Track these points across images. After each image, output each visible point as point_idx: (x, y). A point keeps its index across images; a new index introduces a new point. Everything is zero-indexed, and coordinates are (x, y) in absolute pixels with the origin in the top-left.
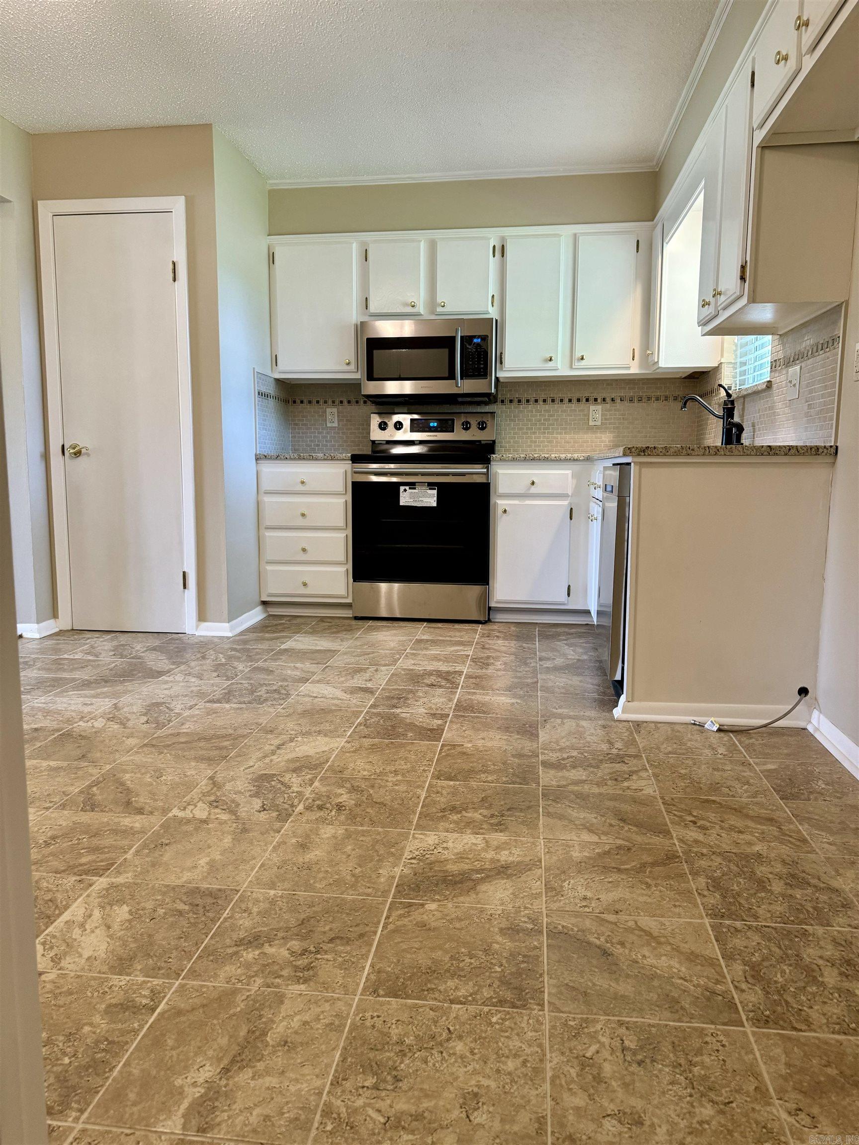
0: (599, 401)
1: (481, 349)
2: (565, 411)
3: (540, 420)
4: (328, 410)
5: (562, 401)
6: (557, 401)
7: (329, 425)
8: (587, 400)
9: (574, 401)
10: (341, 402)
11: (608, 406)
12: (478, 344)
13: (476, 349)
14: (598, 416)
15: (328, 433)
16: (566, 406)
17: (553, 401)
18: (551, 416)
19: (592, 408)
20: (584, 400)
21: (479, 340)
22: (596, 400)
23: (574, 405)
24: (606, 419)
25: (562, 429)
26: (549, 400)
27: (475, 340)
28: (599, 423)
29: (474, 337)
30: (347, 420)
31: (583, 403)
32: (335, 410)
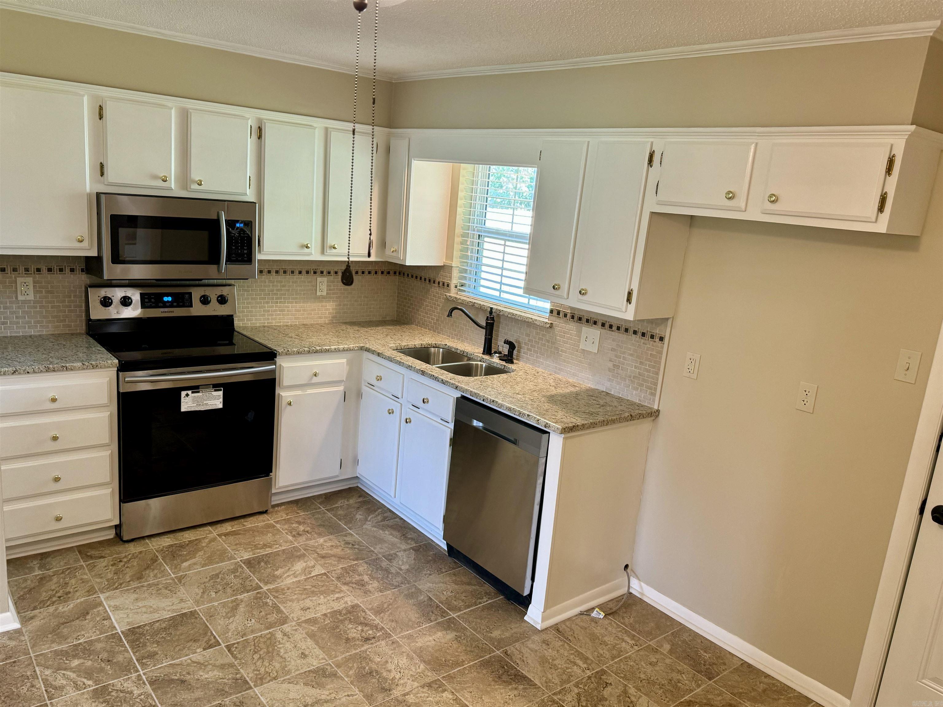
0: (325, 273)
1: (244, 234)
2: (296, 282)
3: (273, 291)
4: (20, 280)
5: (293, 272)
6: (289, 272)
7: (20, 298)
8: (315, 273)
9: (304, 272)
10: (38, 270)
11: (332, 278)
12: (241, 230)
13: (239, 233)
14: (324, 287)
15: (19, 308)
16: (296, 276)
17: (285, 272)
18: (284, 286)
19: (319, 279)
20: (312, 272)
21: (242, 225)
22: (322, 272)
23: (303, 277)
24: (330, 290)
25: (293, 299)
26: (281, 272)
27: (238, 225)
28: (324, 293)
29: (237, 221)
30: (48, 292)
31: (311, 276)
32: (30, 280)
